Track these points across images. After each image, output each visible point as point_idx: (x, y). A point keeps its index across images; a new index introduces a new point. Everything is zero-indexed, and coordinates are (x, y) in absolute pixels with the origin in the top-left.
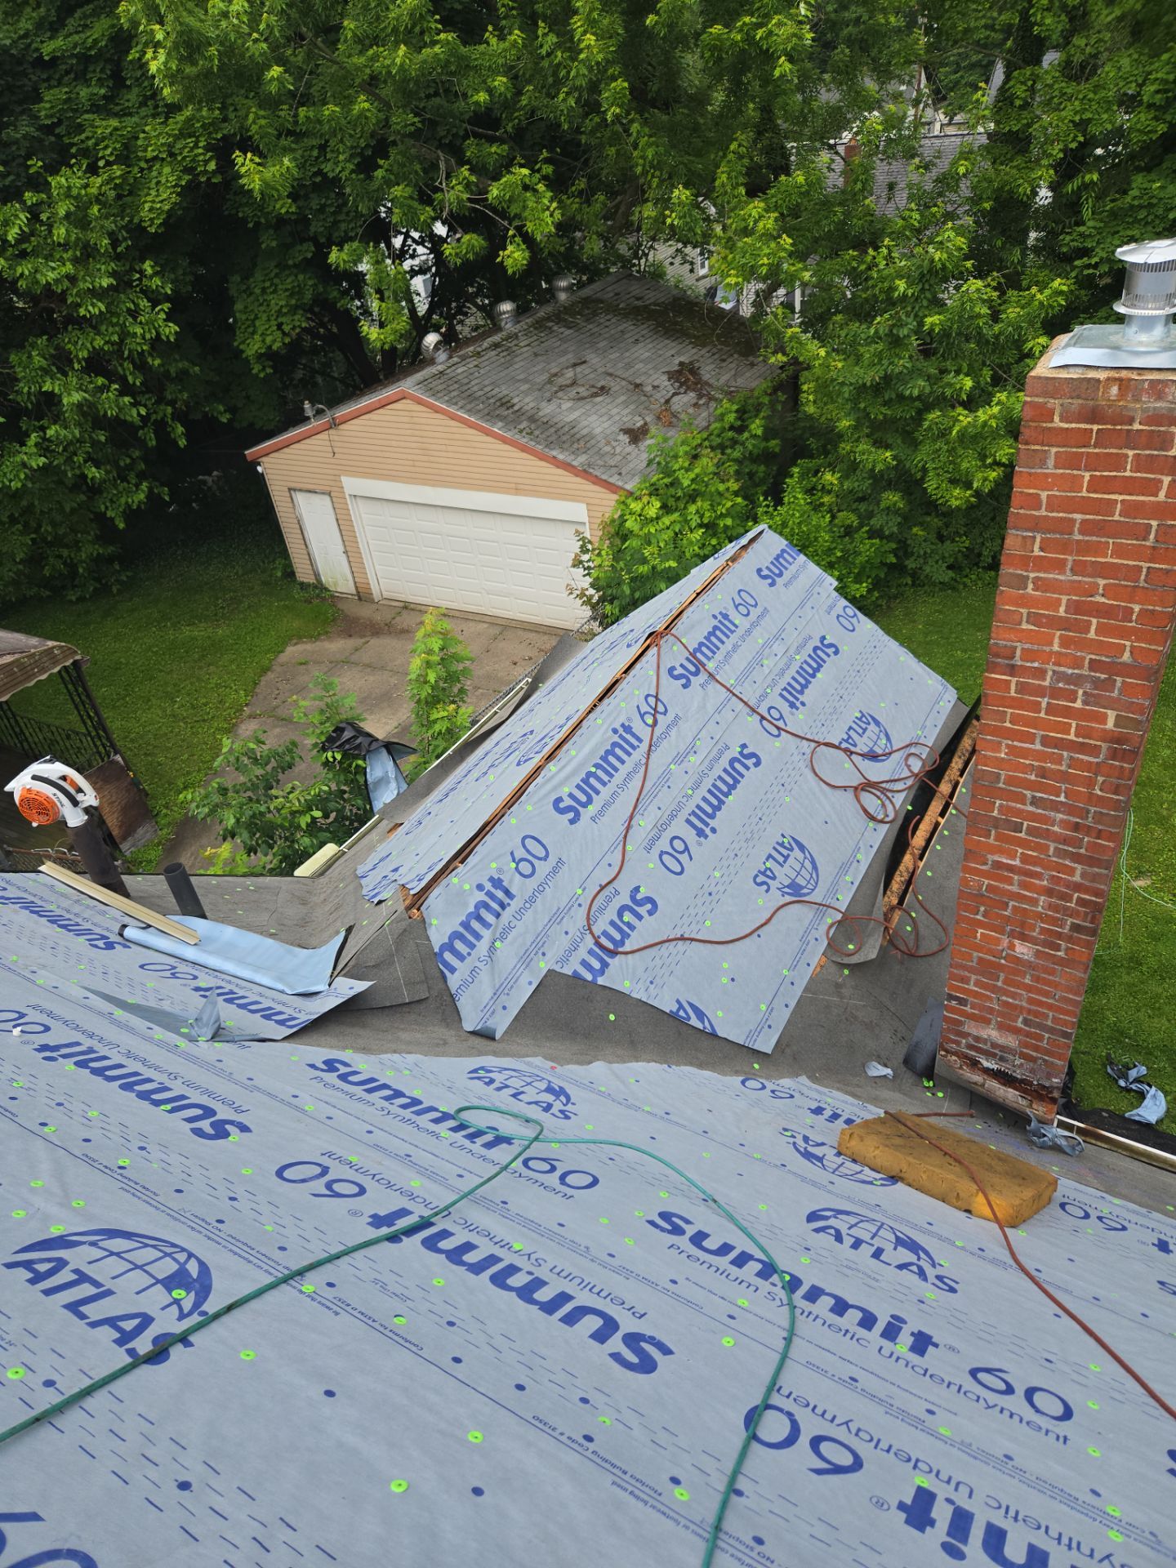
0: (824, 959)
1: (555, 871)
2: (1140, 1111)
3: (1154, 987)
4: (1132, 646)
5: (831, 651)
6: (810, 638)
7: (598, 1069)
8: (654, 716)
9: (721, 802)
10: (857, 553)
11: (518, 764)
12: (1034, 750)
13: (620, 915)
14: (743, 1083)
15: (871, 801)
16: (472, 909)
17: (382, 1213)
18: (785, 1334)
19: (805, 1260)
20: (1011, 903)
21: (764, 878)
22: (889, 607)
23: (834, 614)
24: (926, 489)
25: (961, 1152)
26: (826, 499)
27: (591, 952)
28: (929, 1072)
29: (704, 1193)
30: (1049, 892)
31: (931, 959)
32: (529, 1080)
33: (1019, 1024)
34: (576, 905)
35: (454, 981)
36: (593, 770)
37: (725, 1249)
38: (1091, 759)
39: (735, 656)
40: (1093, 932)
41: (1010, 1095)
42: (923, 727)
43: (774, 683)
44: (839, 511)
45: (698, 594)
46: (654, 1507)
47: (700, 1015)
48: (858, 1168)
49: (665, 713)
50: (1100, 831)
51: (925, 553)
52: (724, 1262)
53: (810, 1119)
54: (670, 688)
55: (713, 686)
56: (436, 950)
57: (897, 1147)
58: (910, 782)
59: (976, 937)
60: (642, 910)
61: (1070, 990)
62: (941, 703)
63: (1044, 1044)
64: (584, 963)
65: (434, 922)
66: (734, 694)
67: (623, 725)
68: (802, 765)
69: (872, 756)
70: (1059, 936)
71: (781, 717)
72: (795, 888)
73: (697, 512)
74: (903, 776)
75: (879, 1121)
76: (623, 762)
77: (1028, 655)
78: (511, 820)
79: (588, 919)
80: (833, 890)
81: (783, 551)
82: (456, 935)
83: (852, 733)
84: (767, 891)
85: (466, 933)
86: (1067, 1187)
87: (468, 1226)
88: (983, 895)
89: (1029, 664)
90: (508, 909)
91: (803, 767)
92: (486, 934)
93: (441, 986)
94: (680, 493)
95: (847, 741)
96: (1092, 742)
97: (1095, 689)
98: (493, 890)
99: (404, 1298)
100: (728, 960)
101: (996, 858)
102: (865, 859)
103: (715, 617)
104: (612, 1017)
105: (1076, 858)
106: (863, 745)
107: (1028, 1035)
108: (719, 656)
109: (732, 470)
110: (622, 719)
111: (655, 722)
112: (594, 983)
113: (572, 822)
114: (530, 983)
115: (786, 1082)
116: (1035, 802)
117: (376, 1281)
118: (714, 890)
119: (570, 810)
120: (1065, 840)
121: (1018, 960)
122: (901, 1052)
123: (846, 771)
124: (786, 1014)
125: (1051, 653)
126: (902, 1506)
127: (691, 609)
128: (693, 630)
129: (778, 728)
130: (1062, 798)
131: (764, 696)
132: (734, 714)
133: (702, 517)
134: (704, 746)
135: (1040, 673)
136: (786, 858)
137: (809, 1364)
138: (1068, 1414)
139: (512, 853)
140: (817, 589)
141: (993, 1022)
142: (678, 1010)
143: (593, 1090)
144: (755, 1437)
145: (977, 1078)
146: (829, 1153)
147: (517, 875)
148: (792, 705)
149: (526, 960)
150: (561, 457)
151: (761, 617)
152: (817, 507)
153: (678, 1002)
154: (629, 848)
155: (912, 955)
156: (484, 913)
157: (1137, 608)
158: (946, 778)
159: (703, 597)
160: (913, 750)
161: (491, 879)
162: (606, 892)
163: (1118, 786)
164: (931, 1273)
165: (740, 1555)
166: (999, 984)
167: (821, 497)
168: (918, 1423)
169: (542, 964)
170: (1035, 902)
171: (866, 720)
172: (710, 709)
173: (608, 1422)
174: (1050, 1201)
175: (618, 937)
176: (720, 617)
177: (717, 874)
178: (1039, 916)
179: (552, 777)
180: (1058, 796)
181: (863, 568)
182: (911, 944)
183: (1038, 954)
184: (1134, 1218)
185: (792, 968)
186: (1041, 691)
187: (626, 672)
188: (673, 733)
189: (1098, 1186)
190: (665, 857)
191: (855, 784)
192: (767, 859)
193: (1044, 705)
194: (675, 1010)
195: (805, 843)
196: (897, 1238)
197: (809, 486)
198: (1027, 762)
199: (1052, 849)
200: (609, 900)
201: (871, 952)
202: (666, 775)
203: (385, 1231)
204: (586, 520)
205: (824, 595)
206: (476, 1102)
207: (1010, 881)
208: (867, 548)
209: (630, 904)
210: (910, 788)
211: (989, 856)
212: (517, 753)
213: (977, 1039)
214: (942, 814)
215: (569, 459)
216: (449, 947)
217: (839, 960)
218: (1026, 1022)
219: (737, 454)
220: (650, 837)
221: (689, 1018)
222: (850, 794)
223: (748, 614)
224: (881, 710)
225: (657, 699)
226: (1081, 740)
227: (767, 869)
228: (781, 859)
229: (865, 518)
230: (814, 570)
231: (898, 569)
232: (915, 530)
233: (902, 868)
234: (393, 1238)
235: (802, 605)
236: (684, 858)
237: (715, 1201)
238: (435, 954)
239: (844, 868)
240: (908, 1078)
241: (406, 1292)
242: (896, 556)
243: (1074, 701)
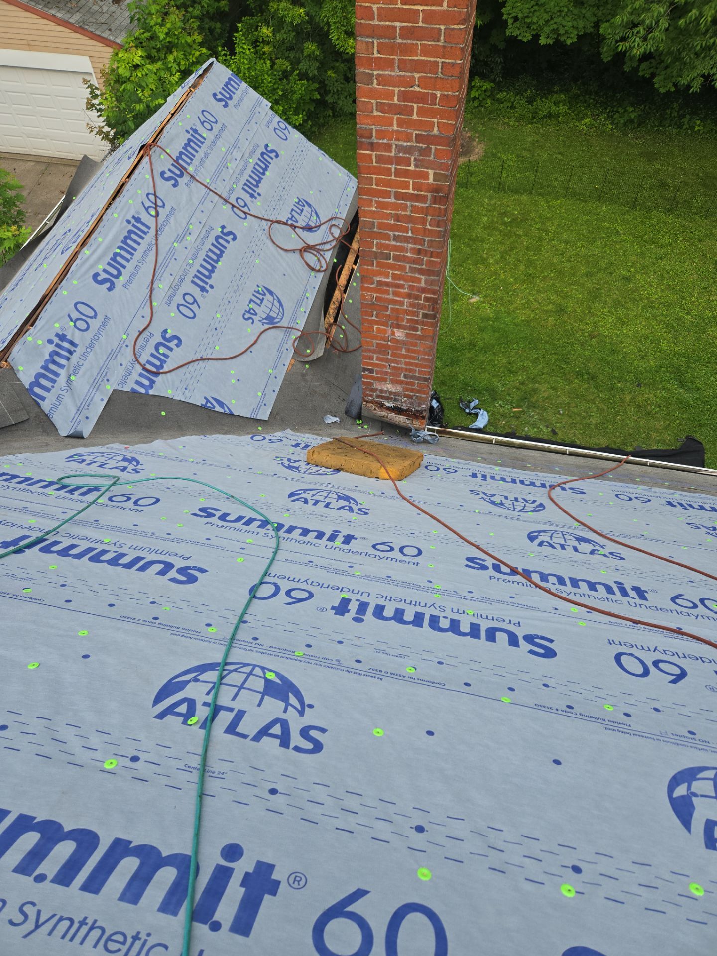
0: (293, 360)
1: (104, 324)
2: (476, 423)
3: (482, 357)
4: (438, 122)
5: (273, 155)
6: (258, 146)
7: (158, 444)
8: (156, 209)
9: (214, 267)
10: (293, 92)
11: (62, 253)
12: (391, 203)
13: (157, 349)
14: (252, 438)
15: (311, 258)
16: (47, 357)
17: (9, 540)
18: (274, 550)
19: (286, 515)
20: (390, 306)
21: (249, 315)
22: (320, 133)
23: (272, 128)
24: (331, 40)
25: (373, 450)
26: (266, 49)
27: (141, 375)
28: (359, 416)
29: (226, 494)
30: (409, 296)
31: (355, 352)
32: (110, 456)
33: (402, 379)
34: (124, 346)
35: (46, 406)
36: (118, 251)
37: (240, 518)
38: (423, 205)
39: (207, 162)
40: (434, 317)
41: (401, 419)
42: (339, 206)
43: (237, 181)
44: (277, 58)
45: (173, 114)
46: (195, 639)
47: (221, 404)
48: (318, 468)
49: (163, 206)
50: (432, 252)
51: (338, 91)
52: (239, 525)
53: (292, 449)
54: (164, 188)
55: (194, 185)
56: (27, 387)
57: (338, 454)
58: (334, 244)
59: (373, 331)
60: (172, 344)
61: (426, 353)
62: (348, 189)
63: (416, 387)
64: (138, 383)
65: (21, 368)
66: (211, 190)
67: (134, 217)
68: (264, 237)
69: (309, 228)
70: (417, 322)
71: (246, 205)
72: (270, 319)
73: (175, 61)
74: (329, 240)
75: (331, 443)
76: (139, 244)
77: (381, 134)
78: (63, 292)
79: (135, 354)
80: (294, 318)
81: (230, 79)
82: (39, 376)
83: (294, 213)
84: (253, 323)
85: (48, 371)
86: (429, 458)
87: (70, 536)
88: (374, 304)
89: (381, 142)
90: (75, 354)
91: (265, 239)
92: (63, 373)
93: (37, 410)
94: (159, 46)
95: (291, 219)
96: (422, 193)
97: (421, 155)
98: (60, 342)
99: (29, 579)
100: (233, 369)
101: (379, 279)
102: (311, 296)
103: (187, 132)
104: (163, 414)
105: (421, 272)
106: (302, 221)
107: (407, 383)
108: (196, 162)
109: (195, 25)
110: (132, 212)
111: (157, 214)
112: (147, 394)
113: (110, 289)
114: (102, 400)
115: (278, 434)
116: (396, 238)
117: (8, 575)
118: (217, 325)
119: (107, 281)
120: (414, 261)
121: (397, 341)
122: (343, 407)
123: (293, 240)
124: (274, 396)
125: (393, 131)
126: (333, 608)
127: (168, 126)
128: (174, 140)
129: (245, 213)
130: (410, 234)
131: (232, 190)
132: (213, 205)
133: (179, 64)
134: (195, 228)
135: (388, 147)
136: (262, 300)
137: (287, 560)
138: (420, 552)
139: (69, 316)
140: (258, 109)
141: (389, 380)
142: (206, 403)
143: (154, 456)
144: (255, 597)
145: (384, 413)
146: (303, 465)
147: (76, 330)
148: (252, 196)
149: (96, 385)
150: (59, 15)
151: (221, 130)
152: (260, 56)
153: (205, 398)
154: (155, 304)
155: (345, 352)
156: (57, 359)
157: (438, 93)
158: (355, 239)
159: (176, 117)
160: (334, 222)
161: (57, 335)
162: (144, 335)
163: (439, 221)
164: (355, 508)
165: (244, 647)
166: (389, 357)
167: (263, 48)
168: (343, 573)
169: (108, 387)
170: (402, 303)
171: (302, 203)
172: (195, 201)
173: (168, 609)
174: (420, 465)
175: (158, 363)
176: (191, 132)
177: (218, 316)
178: (406, 312)
179: (88, 259)
180: (407, 232)
181: (298, 103)
182: (344, 345)
183: (407, 335)
184: (461, 466)
185: (275, 368)
186: (389, 161)
187: (129, 177)
188: (172, 220)
189: (444, 454)
190: (181, 308)
191: (300, 248)
192: (250, 303)
193: (393, 170)
194: (204, 403)
195: (272, 289)
196: (338, 496)
197: (254, 39)
198: (388, 212)
199: (408, 268)
200: (147, 340)
201: (319, 352)
202: (172, 251)
203: (12, 548)
204: (91, 70)
205: (263, 113)
206: (73, 473)
207: (387, 292)
208: (299, 87)
209: (162, 341)
210: (334, 247)
211: (375, 278)
212: (61, 246)
213: (381, 391)
214: (355, 263)
215: (66, 17)
216: (37, 383)
217: (302, 360)
218: (405, 376)
219: (197, 13)
220: (168, 295)
221: (214, 407)
222: (297, 255)
223: (211, 130)
224: (311, 196)
225: (156, 197)
226: (416, 192)
227: (250, 309)
228: (259, 302)
229: (295, 63)
230: (254, 94)
231: (321, 103)
232: (329, 72)
233: (334, 299)
234: (19, 551)
235: (249, 122)
236: (194, 307)
237: (233, 497)
238: (27, 389)
239: (299, 303)
240: (349, 421)
241: (30, 576)
242: (319, 93)
243: (410, 166)
